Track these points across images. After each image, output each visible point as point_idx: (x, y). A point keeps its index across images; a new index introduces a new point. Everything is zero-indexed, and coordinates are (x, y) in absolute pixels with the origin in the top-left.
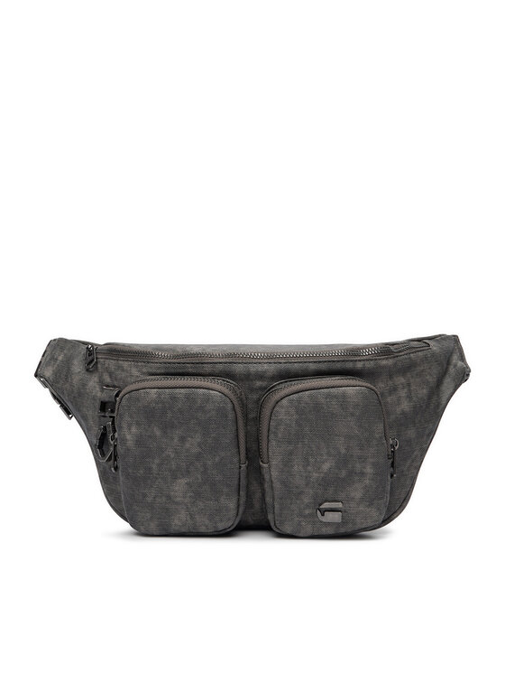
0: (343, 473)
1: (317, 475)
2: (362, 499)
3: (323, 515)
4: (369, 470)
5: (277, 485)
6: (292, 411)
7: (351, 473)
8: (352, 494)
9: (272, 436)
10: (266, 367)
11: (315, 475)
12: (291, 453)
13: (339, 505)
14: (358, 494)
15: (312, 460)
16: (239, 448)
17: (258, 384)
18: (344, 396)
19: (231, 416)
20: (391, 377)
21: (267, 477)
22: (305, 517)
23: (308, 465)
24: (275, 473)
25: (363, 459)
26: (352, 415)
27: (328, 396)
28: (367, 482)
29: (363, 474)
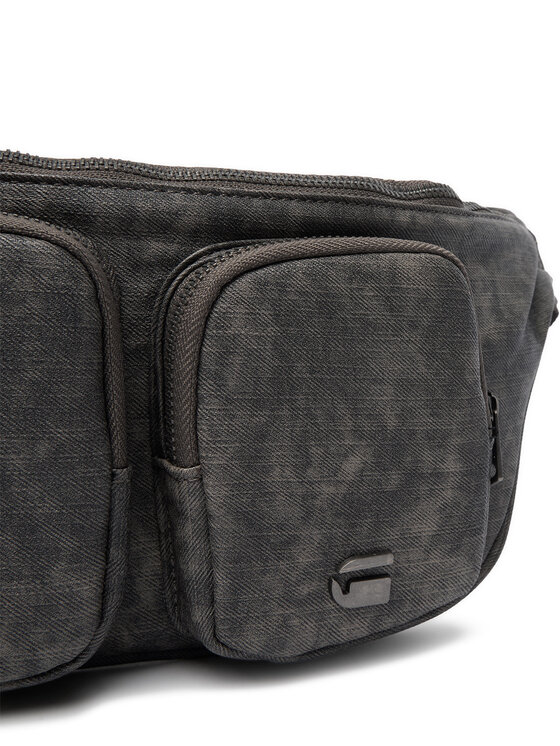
0: (394, 480)
1: (332, 489)
2: (436, 538)
3: (346, 590)
4: (452, 465)
5: (222, 523)
6: (265, 313)
7: (413, 476)
8: (415, 529)
9: (207, 387)
10: (178, 199)
11: (327, 490)
12: (262, 436)
13: (385, 561)
14: (427, 527)
16: (107, 418)
17: (155, 247)
18: (394, 274)
19: (89, 316)
21: (191, 505)
22: (300, 603)
23: (309, 464)
24: (216, 491)
25: (437, 439)
26: (413, 326)
27: (355, 273)
28: (449, 494)
29: (438, 476)
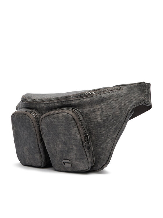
0: (67, 149)
1: (58, 149)
2: (76, 159)
3: (65, 164)
7: (69, 149)
12: (49, 140)
13: (69, 161)
14: (74, 157)
15: (55, 143)
16: (37, 137)
20: (92, 106)
22: (60, 165)
25: (71, 143)
28: (75, 152)
29: (73, 149)
